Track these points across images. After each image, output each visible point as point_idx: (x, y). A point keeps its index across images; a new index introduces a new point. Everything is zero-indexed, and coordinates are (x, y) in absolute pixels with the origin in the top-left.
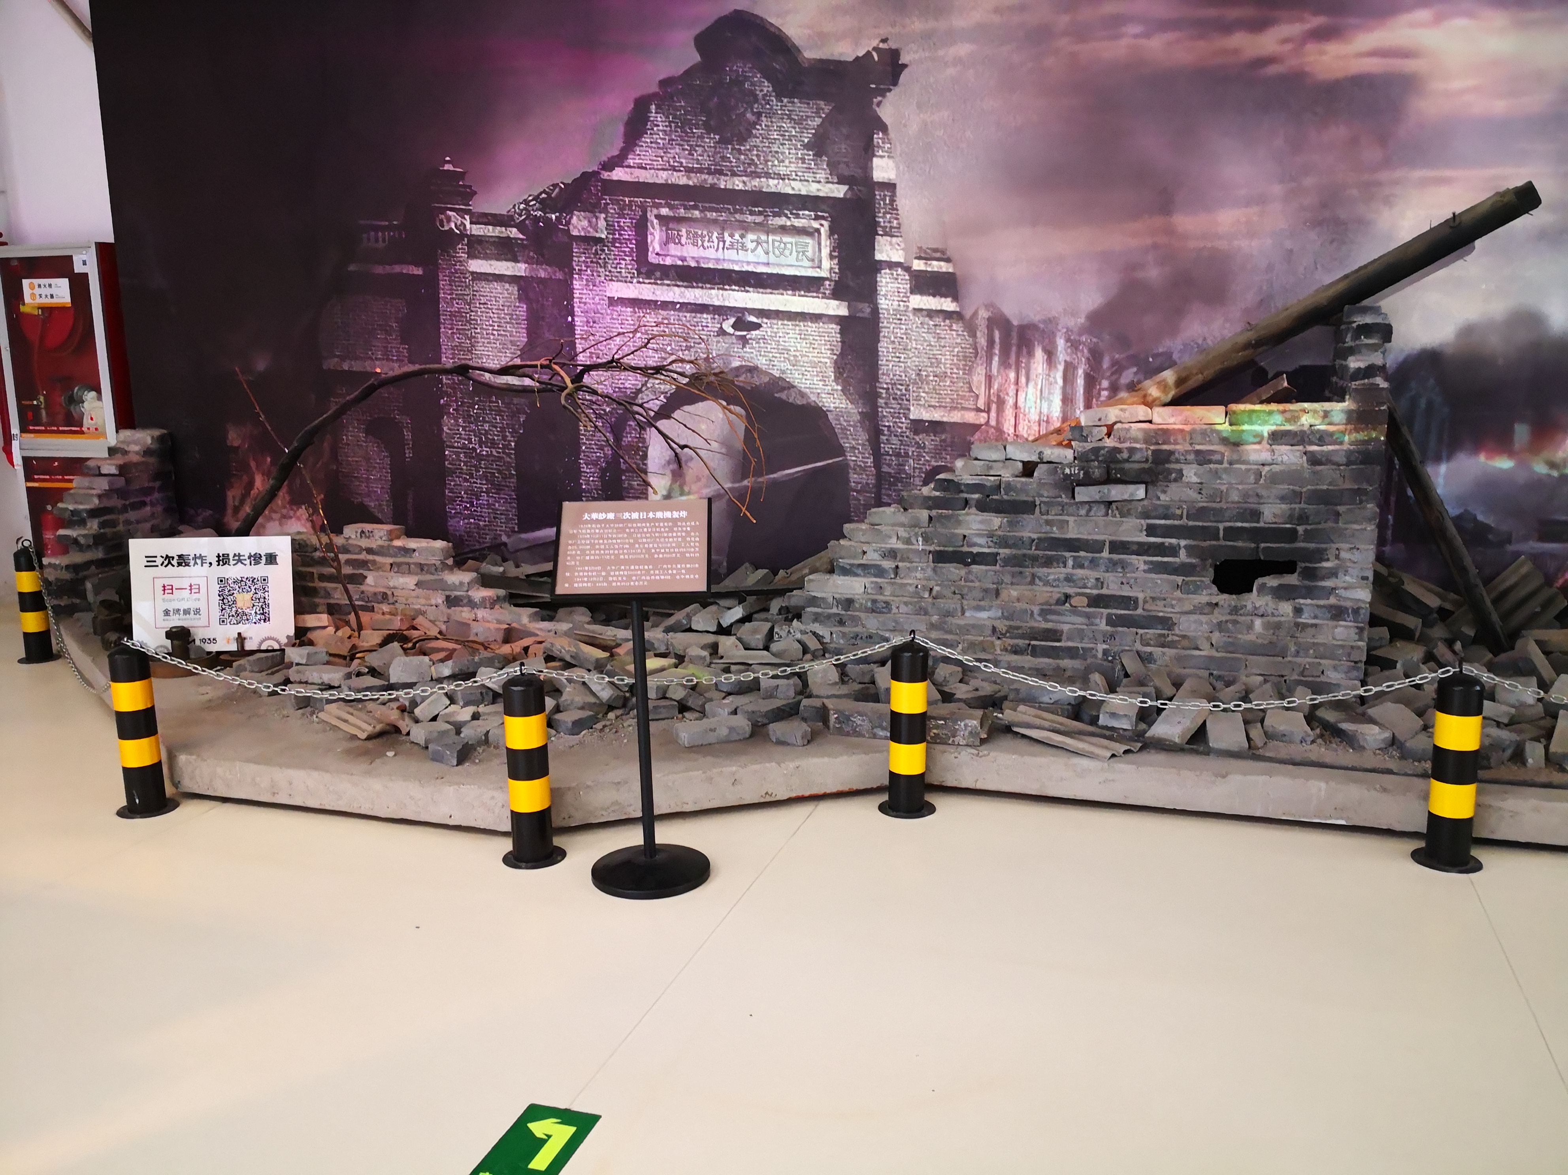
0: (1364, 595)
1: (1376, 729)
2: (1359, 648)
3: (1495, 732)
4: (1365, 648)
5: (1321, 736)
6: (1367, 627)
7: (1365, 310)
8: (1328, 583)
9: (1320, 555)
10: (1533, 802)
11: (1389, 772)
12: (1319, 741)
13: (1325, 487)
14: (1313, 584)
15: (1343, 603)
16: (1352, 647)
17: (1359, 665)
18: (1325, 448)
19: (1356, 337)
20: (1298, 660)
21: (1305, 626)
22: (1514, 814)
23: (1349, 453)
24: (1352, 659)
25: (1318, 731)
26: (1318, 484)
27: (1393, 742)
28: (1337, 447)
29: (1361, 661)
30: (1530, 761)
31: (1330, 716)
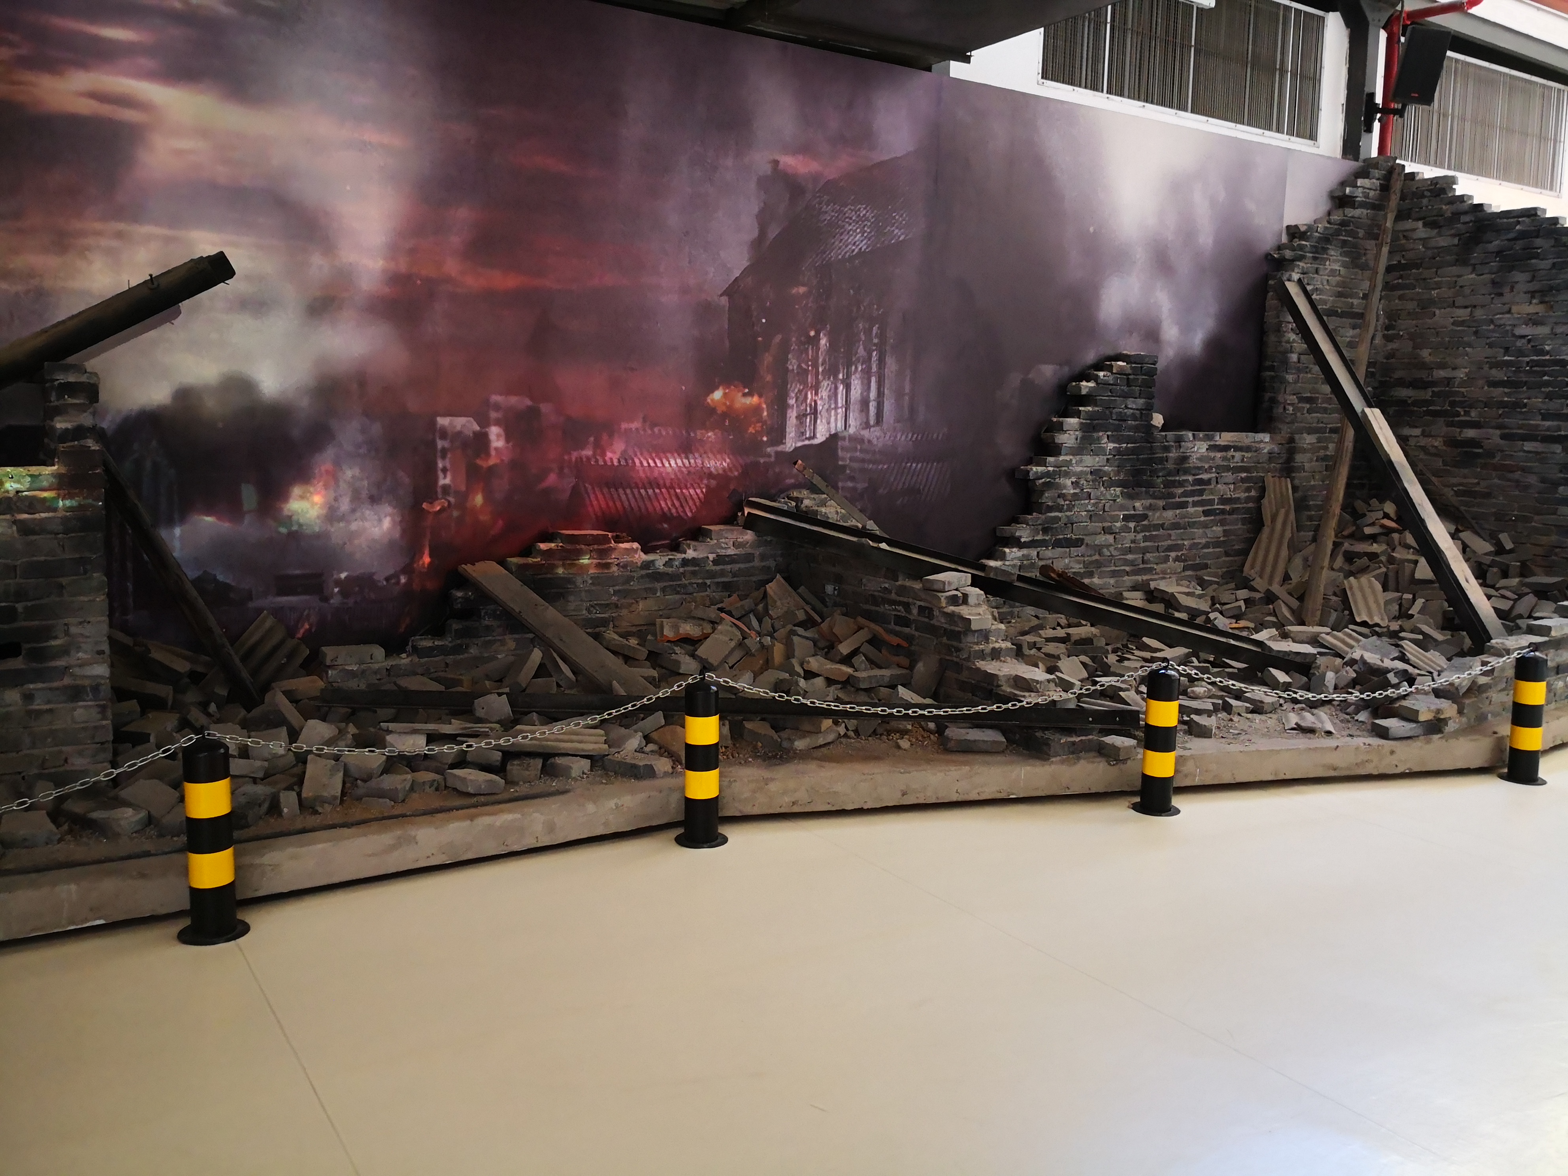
0: (101, 670)
1: (129, 812)
2: (104, 727)
3: (250, 789)
4: (111, 727)
5: (70, 831)
6: (109, 704)
7: (68, 368)
8: (61, 663)
9: (47, 633)
10: (291, 850)
11: (147, 854)
12: (68, 837)
13: (42, 558)
14: (43, 665)
15: (79, 682)
16: (95, 728)
17: (106, 746)
18: (37, 516)
19: (60, 397)
20: (35, 752)
21: (39, 713)
22: (275, 867)
23: (65, 520)
24: (97, 740)
25: (66, 827)
26: (33, 556)
27: (150, 820)
28: (51, 514)
29: (107, 741)
30: (285, 810)
31: (76, 807)
